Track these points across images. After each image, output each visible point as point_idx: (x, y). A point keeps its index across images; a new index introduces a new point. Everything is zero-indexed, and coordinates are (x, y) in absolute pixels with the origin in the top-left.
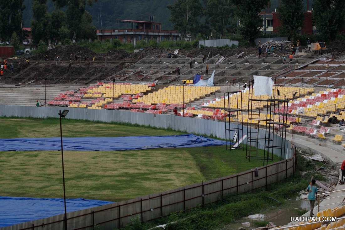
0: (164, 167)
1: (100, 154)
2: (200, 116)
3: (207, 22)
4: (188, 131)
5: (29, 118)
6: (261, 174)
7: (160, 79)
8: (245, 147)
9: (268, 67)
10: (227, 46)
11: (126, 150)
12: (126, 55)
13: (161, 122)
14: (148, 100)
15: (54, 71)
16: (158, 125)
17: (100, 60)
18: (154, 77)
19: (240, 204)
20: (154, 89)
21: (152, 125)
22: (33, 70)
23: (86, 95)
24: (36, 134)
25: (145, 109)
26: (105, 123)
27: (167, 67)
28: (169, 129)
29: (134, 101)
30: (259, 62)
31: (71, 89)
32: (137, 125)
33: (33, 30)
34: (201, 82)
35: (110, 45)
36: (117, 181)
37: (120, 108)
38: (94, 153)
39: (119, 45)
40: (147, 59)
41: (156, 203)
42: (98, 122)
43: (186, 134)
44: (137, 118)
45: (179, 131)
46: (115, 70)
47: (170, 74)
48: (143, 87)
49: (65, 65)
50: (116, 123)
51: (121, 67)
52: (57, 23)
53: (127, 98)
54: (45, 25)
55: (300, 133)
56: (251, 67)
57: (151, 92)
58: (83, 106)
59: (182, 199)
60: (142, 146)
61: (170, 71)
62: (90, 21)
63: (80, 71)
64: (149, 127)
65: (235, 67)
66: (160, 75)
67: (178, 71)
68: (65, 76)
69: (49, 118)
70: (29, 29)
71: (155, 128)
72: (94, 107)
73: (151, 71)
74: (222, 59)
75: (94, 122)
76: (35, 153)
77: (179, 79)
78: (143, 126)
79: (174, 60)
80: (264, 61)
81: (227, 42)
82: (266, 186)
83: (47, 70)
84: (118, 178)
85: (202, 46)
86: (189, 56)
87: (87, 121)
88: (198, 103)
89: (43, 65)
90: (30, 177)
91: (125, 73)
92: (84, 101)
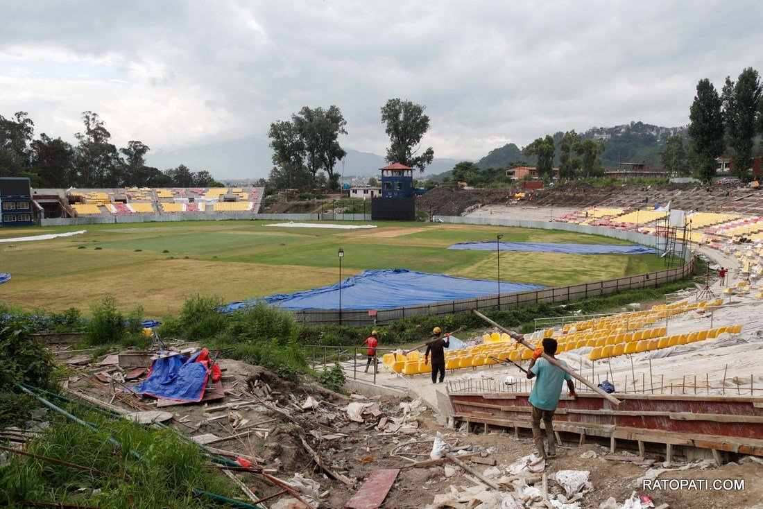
0: (602, 267)
1: (569, 255)
2: (651, 232)
3: (688, 163)
4: (639, 242)
5: (542, 229)
6: (651, 277)
7: (632, 206)
8: (671, 255)
9: (713, 199)
10: (690, 182)
11: (587, 254)
12: (614, 188)
13: (623, 235)
14: (619, 220)
15: (564, 199)
16: (621, 238)
17: (596, 192)
18: (629, 204)
19: (626, 296)
20: (627, 212)
21: (617, 237)
22: (551, 197)
23: (581, 215)
24: (539, 240)
25: (616, 226)
26: (588, 234)
27: (640, 198)
28: (628, 241)
29: (611, 220)
30: (706, 195)
31: (573, 210)
32: (608, 237)
33: (560, 170)
34: (660, 209)
35: (609, 180)
36: (565, 275)
37: (601, 225)
38: (565, 255)
39: (615, 181)
40: (627, 192)
41: (565, 291)
42: (584, 234)
43: (637, 244)
44: (608, 232)
45: (634, 242)
46: (604, 198)
47: (640, 202)
48: (620, 210)
49: (572, 194)
50: (594, 235)
51: (609, 196)
52: (576, 165)
53: (606, 218)
54: (567, 167)
55: (715, 248)
56: (700, 199)
57: (624, 214)
58: (577, 222)
59: (584, 290)
60: (599, 252)
61: (641, 200)
62: (600, 163)
63: (581, 199)
64: (615, 238)
65: (688, 199)
66: (633, 203)
67: (647, 200)
68: (570, 202)
69: (554, 230)
70: (558, 169)
71: (619, 239)
72: (584, 224)
73: (628, 200)
74: (680, 192)
75: (581, 233)
76: (527, 253)
77: (646, 206)
78: (611, 237)
79: (644, 193)
80: (710, 194)
81: (691, 180)
82: (656, 284)
83: (560, 198)
84: (566, 273)
85: (671, 182)
86: (658, 190)
87: (577, 233)
88: (654, 223)
89: (558, 194)
90: (514, 269)
91: (611, 201)
92: (578, 219)
